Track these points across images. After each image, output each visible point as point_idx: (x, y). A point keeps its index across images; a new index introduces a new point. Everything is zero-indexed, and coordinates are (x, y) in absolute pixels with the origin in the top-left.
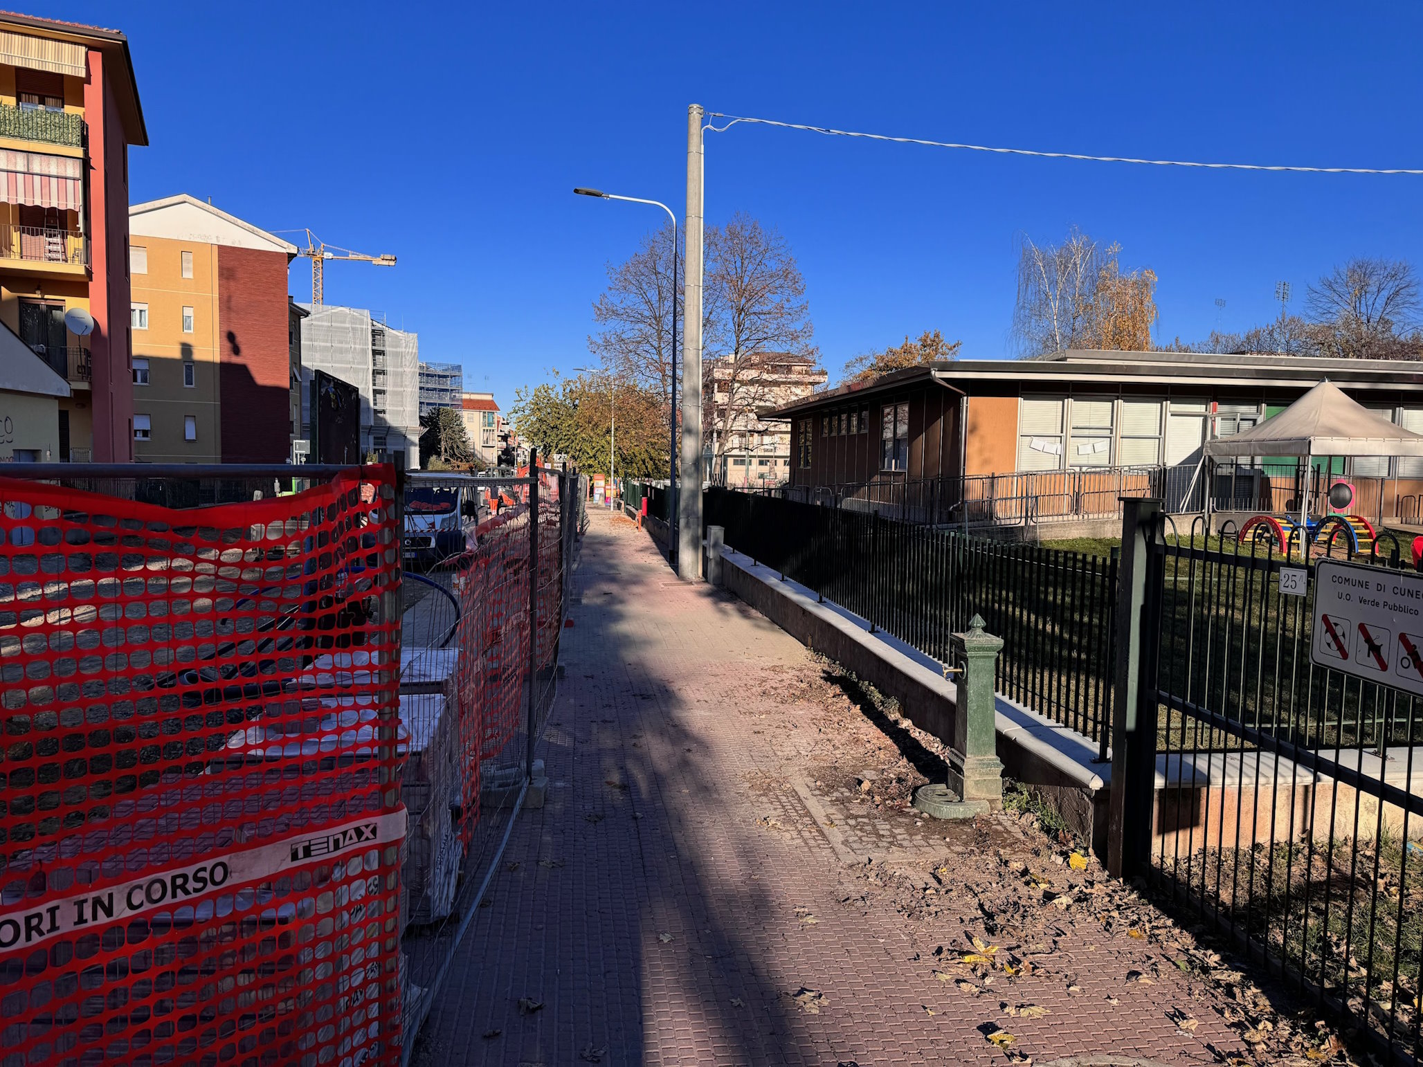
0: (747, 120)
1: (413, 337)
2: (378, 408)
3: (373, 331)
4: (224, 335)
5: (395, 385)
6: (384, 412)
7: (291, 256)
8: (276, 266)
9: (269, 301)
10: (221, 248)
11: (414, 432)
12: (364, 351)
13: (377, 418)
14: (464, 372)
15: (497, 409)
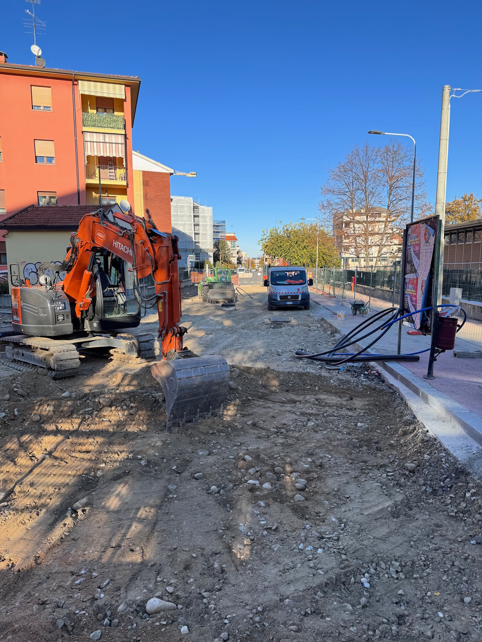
0: (474, 91)
1: (210, 209)
2: (196, 241)
3: (194, 207)
4: (145, 210)
5: (203, 230)
6: (199, 242)
7: (171, 174)
8: (165, 179)
9: (163, 195)
10: (143, 172)
11: (211, 251)
12: (190, 216)
13: (196, 245)
14: (226, 224)
15: (236, 240)
